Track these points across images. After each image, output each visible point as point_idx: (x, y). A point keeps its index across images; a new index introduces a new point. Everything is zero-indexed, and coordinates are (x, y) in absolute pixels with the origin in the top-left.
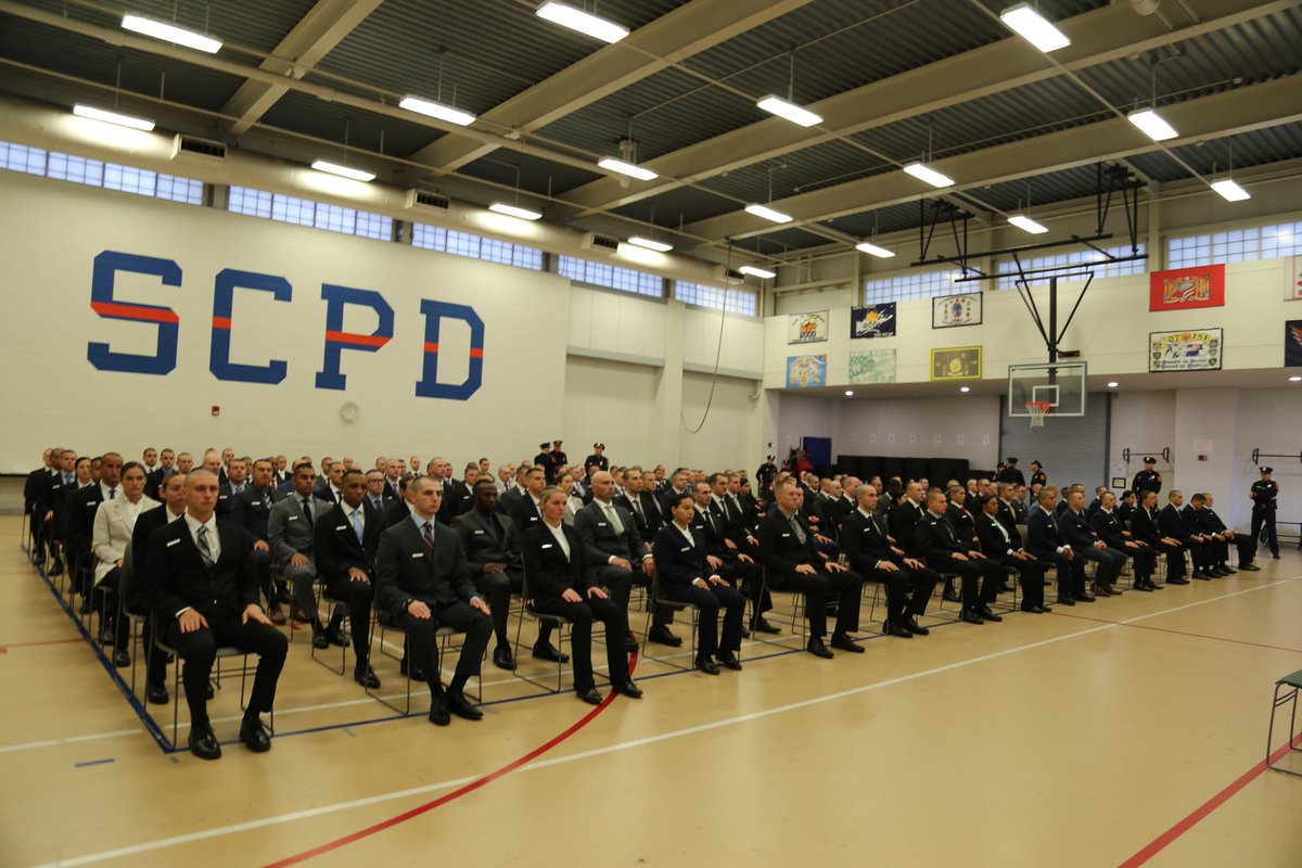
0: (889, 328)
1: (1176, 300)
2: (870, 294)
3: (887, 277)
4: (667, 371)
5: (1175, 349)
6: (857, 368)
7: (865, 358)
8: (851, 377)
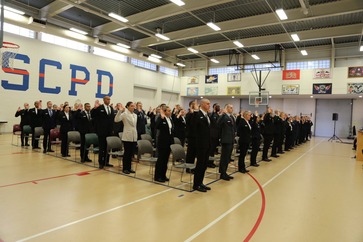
0: (216, 81)
1: (289, 77)
2: (210, 72)
3: (215, 68)
4: (158, 91)
5: (288, 89)
6: (207, 91)
7: (209, 89)
8: (205, 93)
